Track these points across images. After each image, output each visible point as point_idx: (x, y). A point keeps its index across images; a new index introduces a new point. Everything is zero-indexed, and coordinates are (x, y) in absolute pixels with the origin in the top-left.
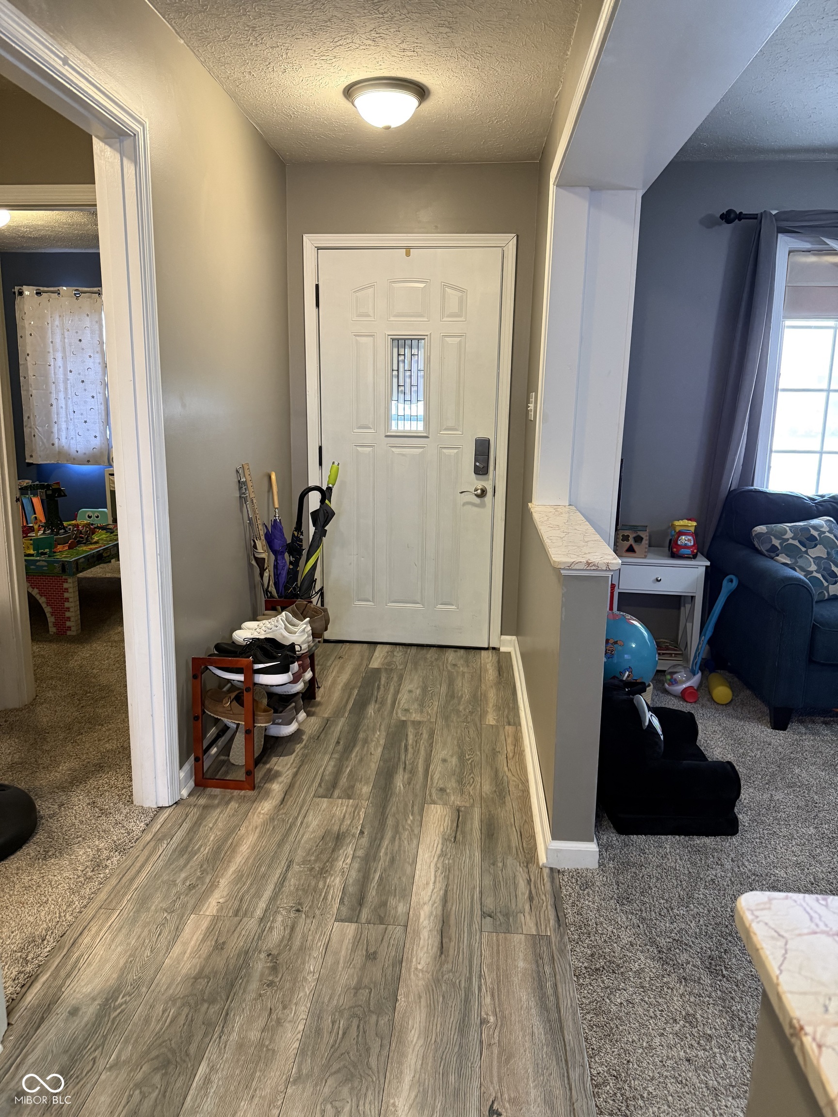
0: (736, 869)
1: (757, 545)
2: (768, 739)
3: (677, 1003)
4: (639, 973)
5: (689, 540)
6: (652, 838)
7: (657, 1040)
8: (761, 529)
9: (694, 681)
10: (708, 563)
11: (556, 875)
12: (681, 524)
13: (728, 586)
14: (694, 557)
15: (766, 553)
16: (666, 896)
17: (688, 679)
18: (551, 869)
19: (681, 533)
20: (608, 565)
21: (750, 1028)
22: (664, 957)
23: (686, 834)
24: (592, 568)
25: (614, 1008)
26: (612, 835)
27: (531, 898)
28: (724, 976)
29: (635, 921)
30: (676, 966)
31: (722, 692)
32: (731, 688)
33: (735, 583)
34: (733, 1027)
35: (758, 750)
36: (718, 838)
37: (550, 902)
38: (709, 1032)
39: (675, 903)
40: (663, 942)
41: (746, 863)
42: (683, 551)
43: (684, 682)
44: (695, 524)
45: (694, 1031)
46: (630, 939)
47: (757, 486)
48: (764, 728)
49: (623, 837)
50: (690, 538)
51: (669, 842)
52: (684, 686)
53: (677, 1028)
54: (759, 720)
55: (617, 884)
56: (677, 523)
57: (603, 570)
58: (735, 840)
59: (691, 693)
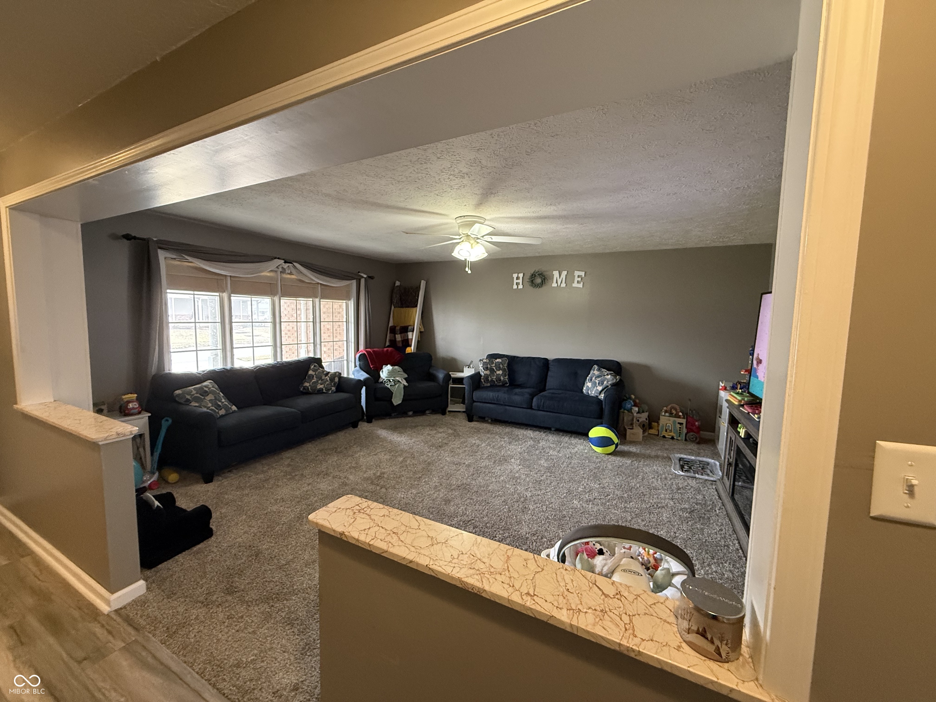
0: (220, 549)
1: (178, 400)
2: (206, 489)
3: (221, 616)
4: (196, 618)
5: (135, 405)
6: (170, 561)
7: (220, 635)
8: (178, 392)
9: (155, 477)
10: (150, 415)
11: (120, 612)
12: (126, 397)
13: (165, 424)
14: (139, 413)
15: (184, 403)
16: (193, 580)
17: (151, 478)
18: (116, 611)
19: (129, 402)
20: (131, 431)
21: (256, 602)
22: (206, 604)
23: (188, 549)
24: (121, 436)
25: (192, 640)
26: (146, 572)
27: (110, 632)
28: (236, 592)
29: (183, 600)
30: (213, 602)
31: (173, 477)
32: (177, 472)
33: (170, 421)
34: (249, 606)
35: (203, 496)
36: (205, 542)
37: (125, 625)
38: (240, 615)
39: (199, 580)
40: (201, 599)
41: (223, 545)
42: (132, 411)
43: (149, 480)
44: (136, 395)
45: (234, 619)
46: (184, 609)
47: (167, 371)
48: (202, 485)
49: (153, 569)
50: (135, 403)
51: (180, 558)
52: (149, 482)
53: (226, 624)
54: (197, 482)
55: (163, 591)
56: (124, 397)
57: (128, 435)
58: (213, 538)
59: (154, 484)
